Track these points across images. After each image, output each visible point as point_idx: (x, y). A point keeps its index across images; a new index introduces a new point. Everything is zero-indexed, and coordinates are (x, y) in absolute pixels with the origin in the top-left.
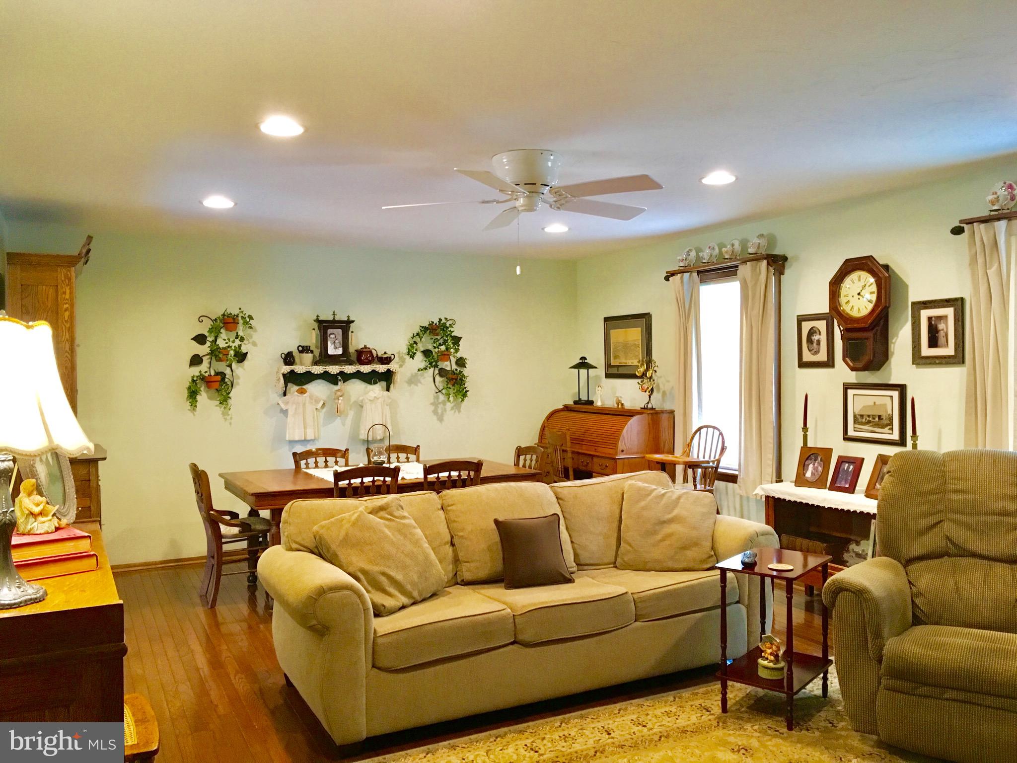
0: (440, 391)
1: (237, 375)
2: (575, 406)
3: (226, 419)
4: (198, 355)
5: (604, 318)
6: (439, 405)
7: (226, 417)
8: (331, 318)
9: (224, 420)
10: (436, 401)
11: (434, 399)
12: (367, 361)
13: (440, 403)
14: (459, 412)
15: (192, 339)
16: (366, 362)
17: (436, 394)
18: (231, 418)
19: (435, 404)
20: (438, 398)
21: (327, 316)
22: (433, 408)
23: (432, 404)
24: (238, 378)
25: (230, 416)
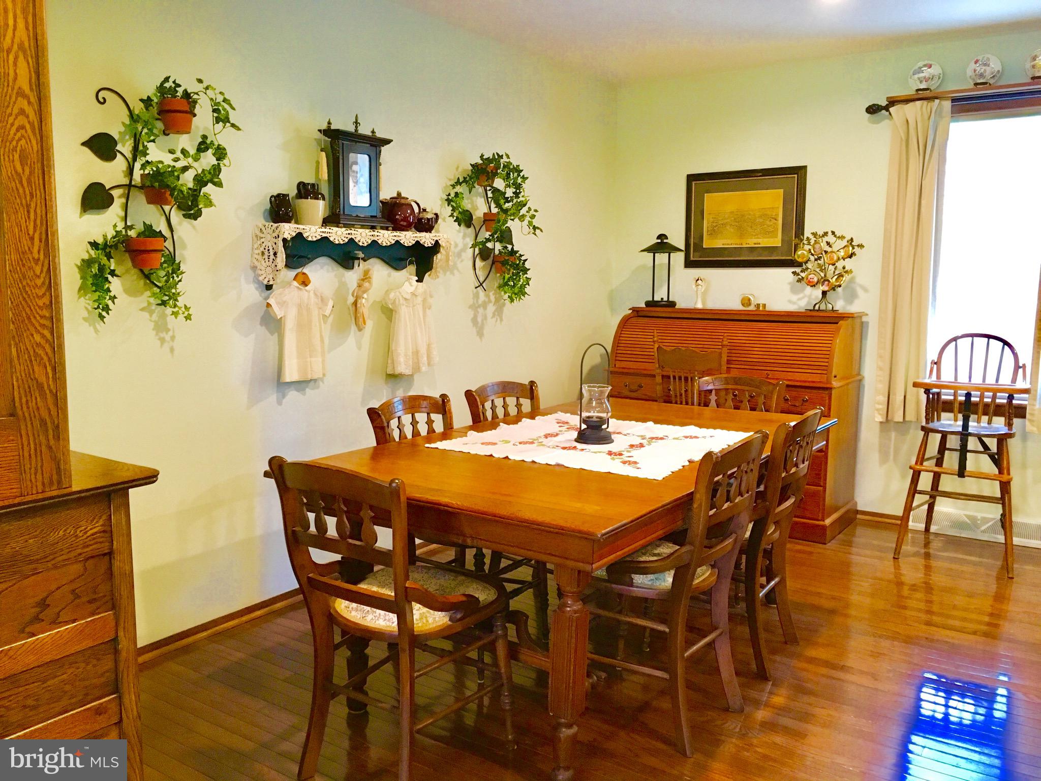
0: (481, 284)
1: (179, 237)
2: (649, 309)
3: (162, 340)
4: (101, 185)
5: (688, 175)
6: (479, 310)
7: (163, 335)
8: (351, 128)
9: (159, 343)
10: (475, 302)
11: (473, 298)
12: (405, 224)
13: (479, 306)
14: (501, 320)
15: (83, 144)
16: (404, 226)
17: (475, 290)
18: (173, 338)
19: (474, 307)
20: (476, 296)
21: (344, 124)
22: (471, 314)
23: (470, 307)
24: (184, 247)
25: (170, 333)
